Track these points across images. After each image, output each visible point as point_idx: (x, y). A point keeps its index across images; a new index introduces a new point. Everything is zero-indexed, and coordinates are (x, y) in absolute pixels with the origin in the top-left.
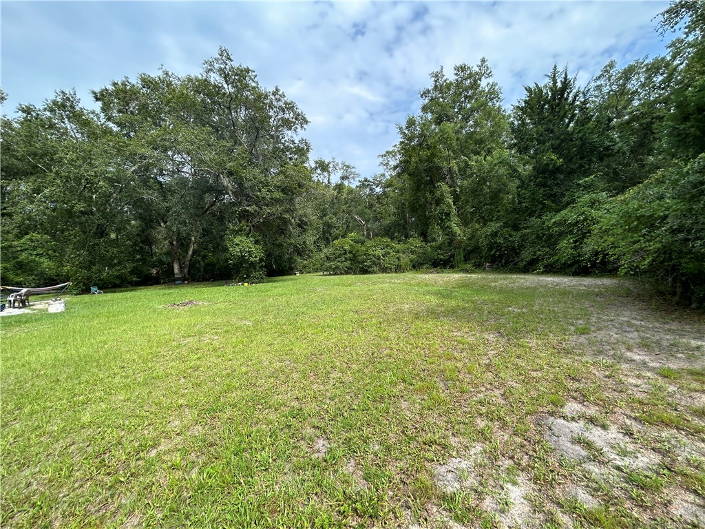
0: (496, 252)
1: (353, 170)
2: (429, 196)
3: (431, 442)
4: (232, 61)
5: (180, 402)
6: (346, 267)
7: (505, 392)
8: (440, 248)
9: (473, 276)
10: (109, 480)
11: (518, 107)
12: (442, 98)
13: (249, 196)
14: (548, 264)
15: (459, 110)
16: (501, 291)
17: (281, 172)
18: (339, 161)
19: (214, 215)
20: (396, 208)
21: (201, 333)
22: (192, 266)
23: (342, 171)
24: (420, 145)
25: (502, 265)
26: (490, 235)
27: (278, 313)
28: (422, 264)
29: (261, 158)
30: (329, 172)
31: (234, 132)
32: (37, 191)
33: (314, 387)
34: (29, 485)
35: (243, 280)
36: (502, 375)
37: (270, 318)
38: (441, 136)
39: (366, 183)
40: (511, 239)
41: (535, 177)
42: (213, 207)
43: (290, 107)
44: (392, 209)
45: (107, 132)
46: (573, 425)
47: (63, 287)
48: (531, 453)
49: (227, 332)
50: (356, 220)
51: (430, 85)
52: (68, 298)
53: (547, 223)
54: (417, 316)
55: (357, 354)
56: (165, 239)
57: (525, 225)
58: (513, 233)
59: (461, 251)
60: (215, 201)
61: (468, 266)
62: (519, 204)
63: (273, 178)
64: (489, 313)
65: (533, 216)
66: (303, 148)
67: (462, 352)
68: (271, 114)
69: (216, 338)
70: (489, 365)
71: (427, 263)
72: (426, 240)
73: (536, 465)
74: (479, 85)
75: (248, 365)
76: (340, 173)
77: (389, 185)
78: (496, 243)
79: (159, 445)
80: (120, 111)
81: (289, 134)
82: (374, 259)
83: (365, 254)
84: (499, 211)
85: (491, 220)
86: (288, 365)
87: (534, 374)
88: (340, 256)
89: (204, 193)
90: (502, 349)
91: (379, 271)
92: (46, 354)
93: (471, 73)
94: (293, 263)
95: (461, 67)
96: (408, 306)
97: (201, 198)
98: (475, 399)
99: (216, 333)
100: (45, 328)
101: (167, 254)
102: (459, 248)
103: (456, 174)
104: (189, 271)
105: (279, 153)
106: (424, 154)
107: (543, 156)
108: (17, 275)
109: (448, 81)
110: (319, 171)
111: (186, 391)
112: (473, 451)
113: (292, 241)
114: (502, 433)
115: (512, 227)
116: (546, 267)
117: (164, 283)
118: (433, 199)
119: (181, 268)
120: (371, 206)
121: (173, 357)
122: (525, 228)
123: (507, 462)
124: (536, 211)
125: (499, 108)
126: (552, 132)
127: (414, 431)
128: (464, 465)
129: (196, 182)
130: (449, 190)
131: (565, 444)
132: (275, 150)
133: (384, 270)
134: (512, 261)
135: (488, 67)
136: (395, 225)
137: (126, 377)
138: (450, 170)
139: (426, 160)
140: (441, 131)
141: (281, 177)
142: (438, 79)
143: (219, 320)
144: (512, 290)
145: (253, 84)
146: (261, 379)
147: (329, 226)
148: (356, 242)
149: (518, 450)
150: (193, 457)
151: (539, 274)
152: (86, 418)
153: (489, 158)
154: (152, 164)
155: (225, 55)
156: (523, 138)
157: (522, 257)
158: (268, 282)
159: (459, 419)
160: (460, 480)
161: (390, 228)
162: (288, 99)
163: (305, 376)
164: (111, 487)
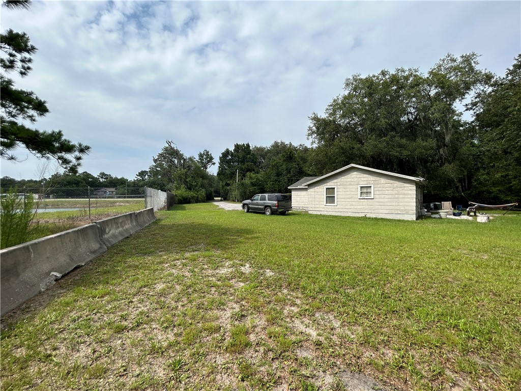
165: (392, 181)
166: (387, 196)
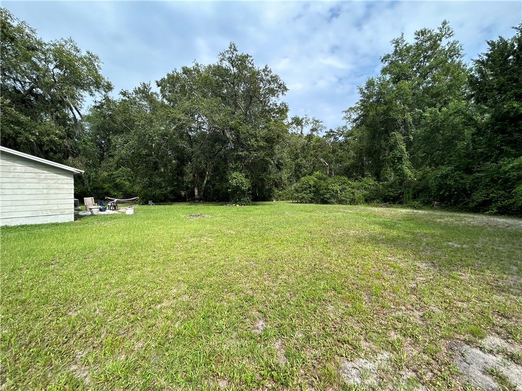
0: (445, 192)
1: (321, 124)
2: (383, 143)
3: (344, 341)
4: (237, 51)
5: (180, 278)
6: (310, 198)
7: (424, 314)
8: (391, 186)
9: (420, 212)
10: (132, 317)
11: (479, 61)
12: (402, 60)
13: (244, 145)
14: (503, 206)
15: (417, 69)
16: (445, 227)
17: (266, 127)
18: (311, 118)
19: (221, 157)
20: (356, 153)
21: (201, 236)
22: (205, 191)
23: (312, 124)
24: (378, 101)
25: (451, 204)
26: (440, 177)
27: (254, 227)
28: (374, 199)
29: (253, 117)
30: (302, 126)
31: (236, 100)
32: (126, 142)
33: (266, 283)
34: (95, 310)
35: (236, 203)
36: (425, 299)
37: (248, 230)
38: (397, 93)
39: (331, 134)
40: (462, 181)
41: (492, 125)
42: (220, 152)
43: (275, 79)
44: (352, 153)
45: (163, 105)
46: (490, 358)
47: (135, 199)
48: (436, 371)
49: (218, 236)
50: (321, 162)
51: (391, 50)
52: (137, 206)
53: (503, 168)
54: (359, 241)
55: (303, 264)
56: (191, 172)
57: (478, 169)
58: (464, 176)
59: (411, 190)
60: (222, 148)
61: (416, 203)
62: (473, 150)
63: (259, 131)
64: (427, 244)
65: (488, 161)
66: (283, 109)
67: (391, 274)
68: (261, 85)
69: (210, 240)
70: (415, 289)
71: (378, 198)
72: (378, 179)
73: (438, 383)
74: (439, 45)
75: (225, 261)
76: (310, 126)
77: (350, 134)
78: (446, 184)
79: (163, 302)
80: (170, 92)
81: (273, 100)
82: (333, 193)
83: (326, 189)
84: (451, 156)
85: (442, 164)
86: (252, 265)
87: (460, 304)
88: (306, 189)
89: (215, 142)
90: (432, 277)
91: (336, 202)
92: (118, 239)
93: (431, 35)
94: (272, 193)
95: (422, 32)
96: (353, 232)
97: (213, 146)
98: (393, 314)
99: (211, 236)
100: (121, 223)
101: (192, 182)
102: (410, 187)
103: (411, 125)
104: (204, 194)
105: (266, 113)
106: (381, 109)
107: (504, 104)
108: (114, 191)
109: (408, 45)
110: (294, 125)
111: (184, 272)
112: (380, 357)
113: (272, 176)
114: (412, 348)
115: (465, 170)
116: (499, 208)
117: (188, 201)
118: (386, 146)
119: (199, 192)
120: (334, 151)
121: (182, 249)
122: (478, 172)
123: (410, 374)
124: (493, 156)
125: (459, 64)
126: (516, 81)
127: (333, 329)
128: (369, 366)
129: (211, 135)
130: (402, 138)
131: (476, 372)
132: (264, 111)
133: (341, 202)
134: (462, 201)
135: (449, 29)
136: (354, 166)
137: (154, 258)
138: (404, 121)
139: (382, 114)
140: (398, 89)
141: (266, 131)
142: (398, 45)
143: (215, 228)
144: (457, 227)
145: (250, 66)
146: (231, 271)
147: (299, 166)
148: (320, 179)
149: (424, 367)
150: (179, 314)
151: (490, 214)
152: (129, 278)
153: (444, 109)
154: (184, 124)
155: (233, 48)
156: (483, 89)
157: (474, 197)
158: (252, 205)
159: (374, 328)
160: (362, 377)
161: (349, 169)
162: (273, 74)
163: (261, 274)
164: (132, 322)
165: (36, 170)
166: (27, 192)
